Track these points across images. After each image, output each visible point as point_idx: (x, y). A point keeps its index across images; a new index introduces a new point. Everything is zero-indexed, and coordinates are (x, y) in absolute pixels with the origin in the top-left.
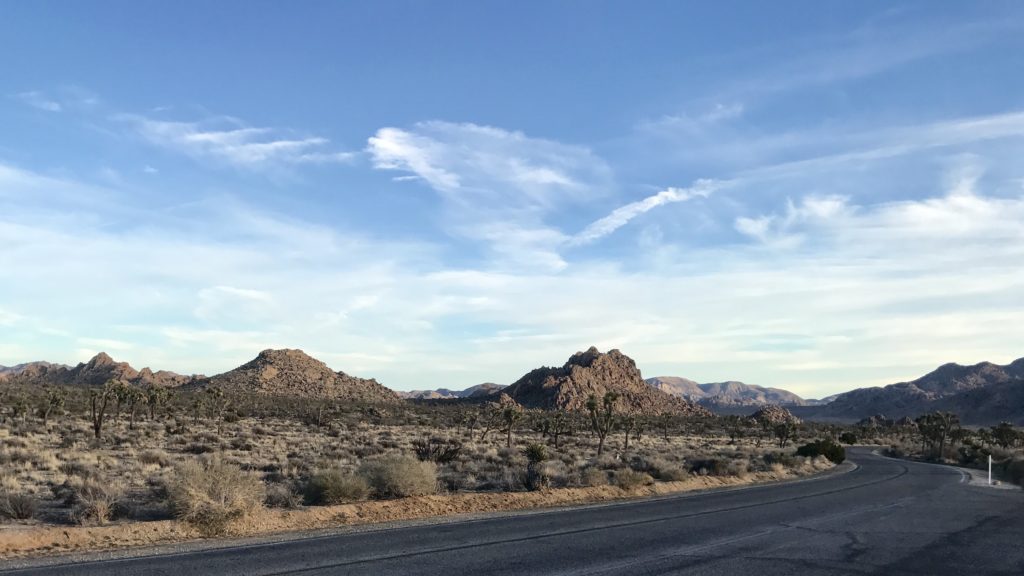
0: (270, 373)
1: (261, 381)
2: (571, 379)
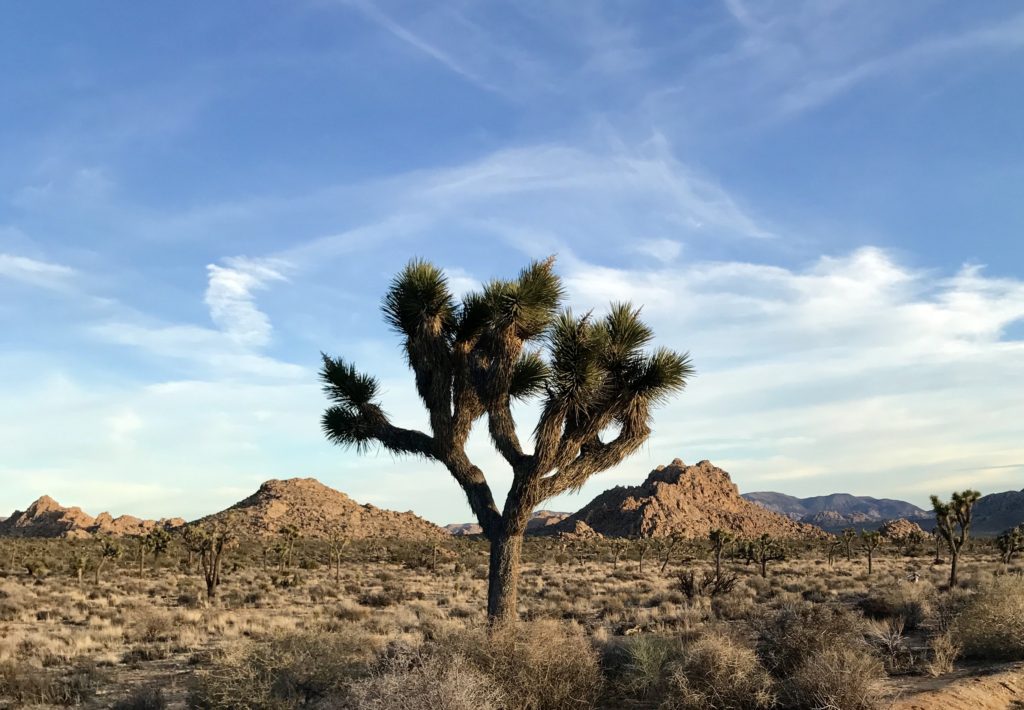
0: (276, 510)
1: (266, 521)
2: (657, 500)
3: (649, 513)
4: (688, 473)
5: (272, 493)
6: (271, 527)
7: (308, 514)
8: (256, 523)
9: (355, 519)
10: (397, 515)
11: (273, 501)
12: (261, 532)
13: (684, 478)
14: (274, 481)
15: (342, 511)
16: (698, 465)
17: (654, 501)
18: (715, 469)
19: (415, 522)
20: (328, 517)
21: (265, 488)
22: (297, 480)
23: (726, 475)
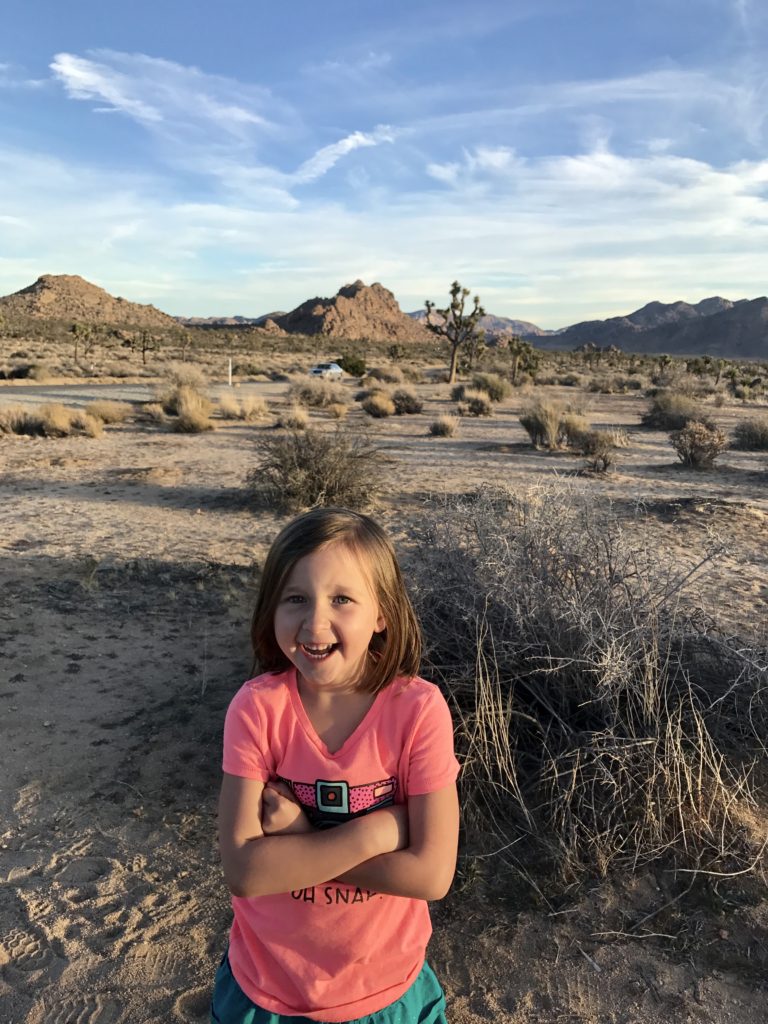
0: (47, 297)
1: (39, 305)
2: (336, 308)
3: (329, 317)
4: (363, 290)
5: (46, 284)
6: (42, 309)
7: (71, 302)
8: (31, 306)
9: (108, 308)
10: (141, 306)
11: (45, 291)
12: (34, 312)
13: (360, 295)
14: (48, 276)
15: (98, 301)
16: (372, 286)
17: (333, 309)
18: (384, 289)
19: (154, 313)
20: (86, 305)
21: (41, 280)
22: (65, 276)
23: (391, 295)
